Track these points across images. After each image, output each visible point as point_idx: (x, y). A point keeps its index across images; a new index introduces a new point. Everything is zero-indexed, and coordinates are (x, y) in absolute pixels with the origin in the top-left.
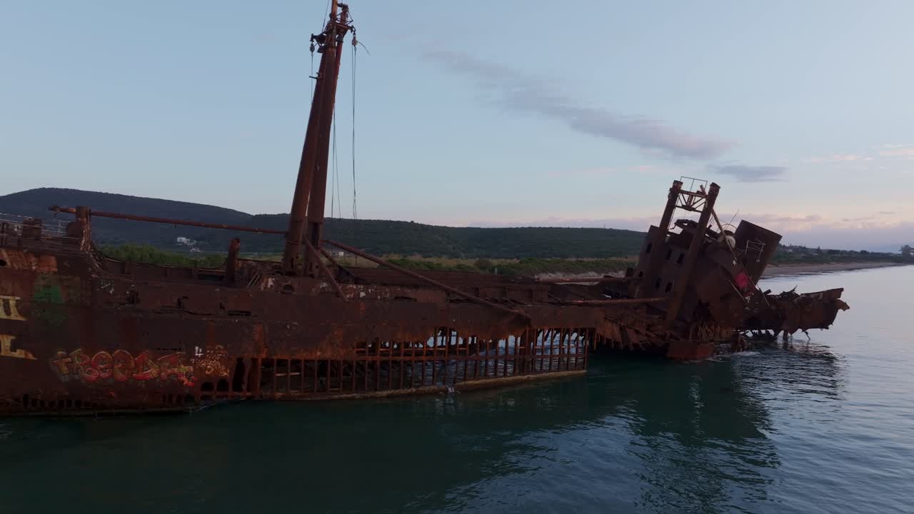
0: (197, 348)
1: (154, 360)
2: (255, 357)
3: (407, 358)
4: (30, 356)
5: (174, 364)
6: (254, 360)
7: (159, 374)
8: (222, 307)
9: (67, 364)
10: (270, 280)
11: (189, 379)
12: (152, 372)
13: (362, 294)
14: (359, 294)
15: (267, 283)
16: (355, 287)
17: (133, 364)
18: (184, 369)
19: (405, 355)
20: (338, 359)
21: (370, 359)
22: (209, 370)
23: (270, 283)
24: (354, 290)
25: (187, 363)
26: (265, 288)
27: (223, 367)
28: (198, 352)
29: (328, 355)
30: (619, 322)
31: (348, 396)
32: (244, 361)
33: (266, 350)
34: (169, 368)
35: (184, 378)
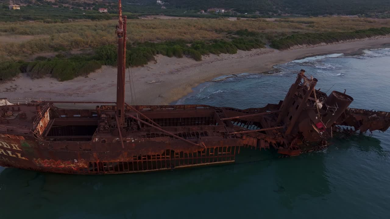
0: (75, 160)
1: (63, 163)
2: (95, 162)
3: (154, 160)
4: (27, 159)
5: (69, 164)
6: (95, 163)
7: (65, 166)
8: (81, 148)
9: (37, 162)
10: (96, 139)
11: (75, 168)
12: (63, 166)
13: (133, 141)
14: (132, 141)
15: (95, 140)
16: (130, 139)
17: (56, 163)
18: (72, 165)
19: (153, 158)
20: (126, 161)
21: (139, 161)
22: (81, 166)
23: (97, 139)
24: (130, 140)
25: (73, 164)
26: (95, 141)
27: (85, 165)
28: (76, 161)
29: (122, 160)
30: (257, 137)
31: (132, 172)
32: (92, 163)
33: (99, 160)
34: (68, 165)
35: (73, 168)
